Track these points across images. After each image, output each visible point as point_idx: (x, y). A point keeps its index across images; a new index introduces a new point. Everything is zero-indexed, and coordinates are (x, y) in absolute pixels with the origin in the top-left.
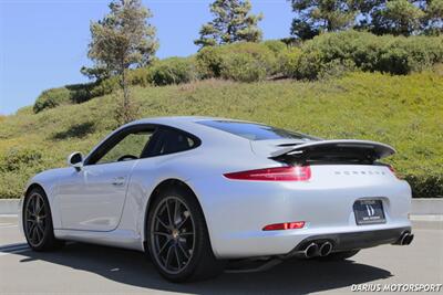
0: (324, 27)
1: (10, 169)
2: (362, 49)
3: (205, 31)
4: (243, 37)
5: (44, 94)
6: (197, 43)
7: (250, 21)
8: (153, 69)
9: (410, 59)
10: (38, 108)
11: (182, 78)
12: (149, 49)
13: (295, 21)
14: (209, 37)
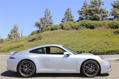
0: (85, 18)
1: (18, 48)
2: (87, 24)
3: (63, 19)
4: (71, 20)
5: (32, 32)
6: (61, 22)
7: (72, 17)
8: (52, 27)
9: (95, 26)
10: (31, 35)
11: (57, 29)
12: (51, 23)
13: (80, 17)
14: (64, 21)
